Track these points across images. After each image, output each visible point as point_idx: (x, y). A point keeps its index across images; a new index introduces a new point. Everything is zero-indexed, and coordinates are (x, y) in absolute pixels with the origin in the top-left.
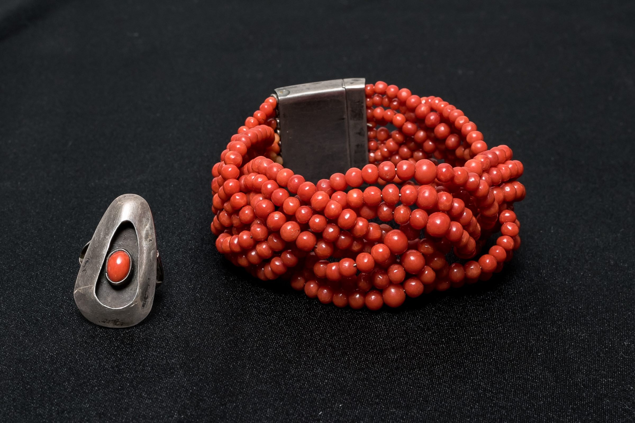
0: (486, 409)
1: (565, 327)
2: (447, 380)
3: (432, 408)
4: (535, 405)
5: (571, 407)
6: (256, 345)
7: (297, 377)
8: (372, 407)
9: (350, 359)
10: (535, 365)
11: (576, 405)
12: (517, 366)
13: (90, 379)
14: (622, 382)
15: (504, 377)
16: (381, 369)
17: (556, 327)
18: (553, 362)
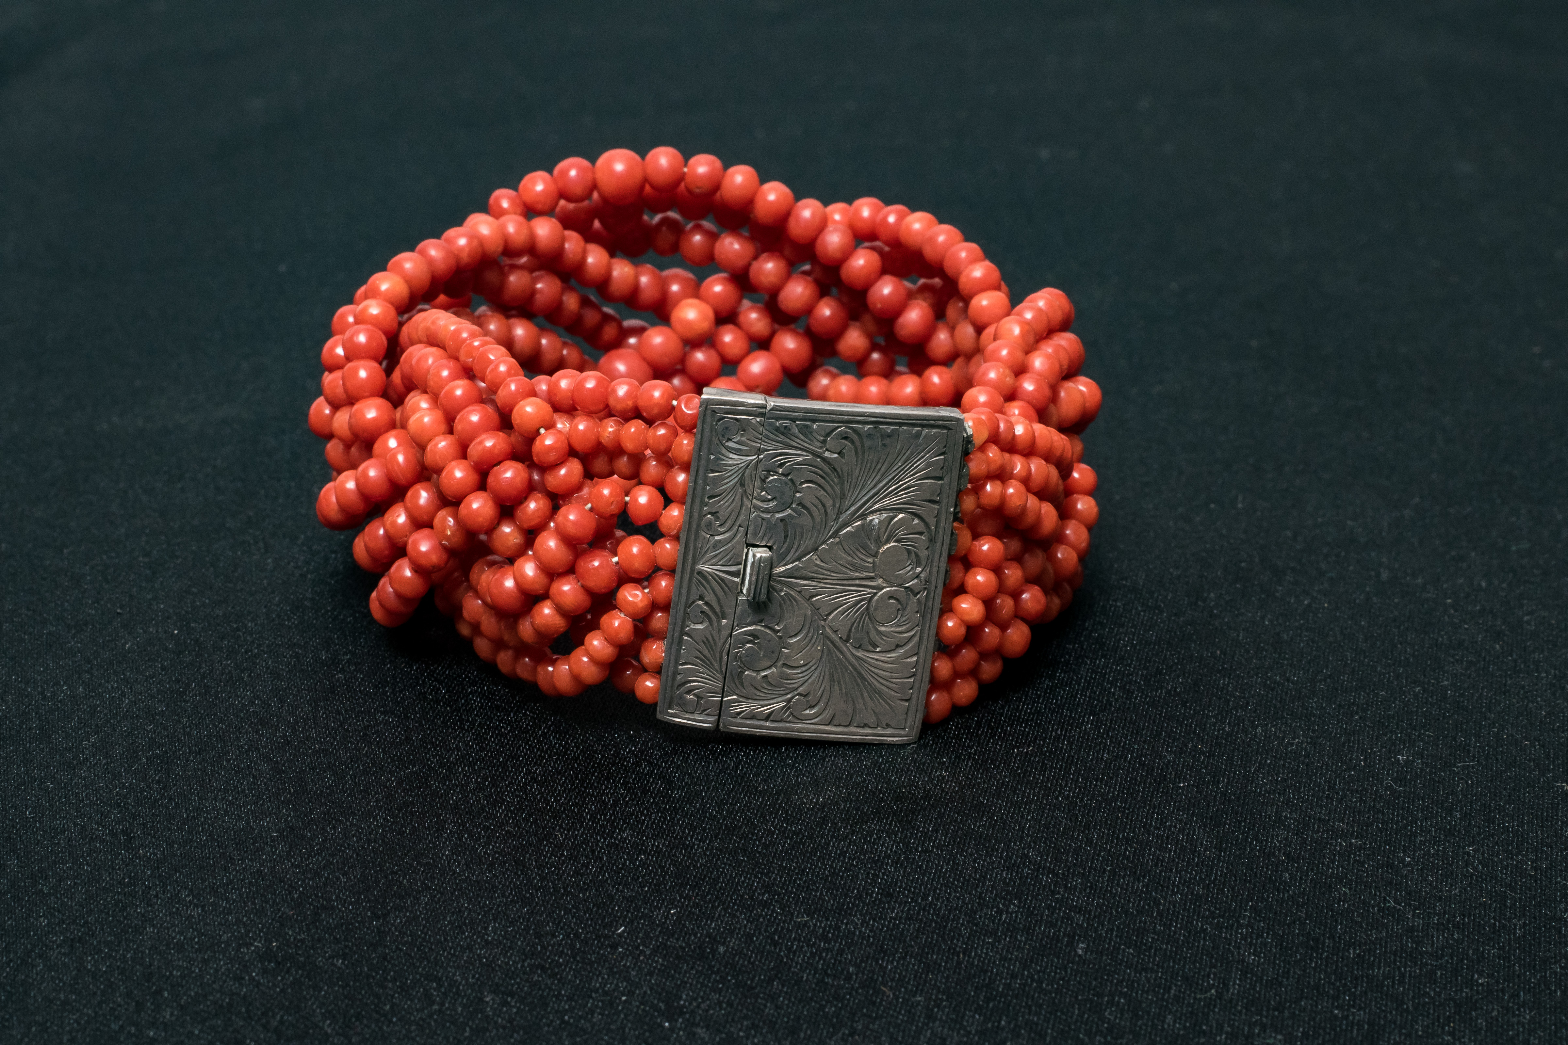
0: (1037, 915)
1: (1253, 722)
3: (902, 911)
4: (1160, 903)
5: (1251, 907)
6: (477, 780)
7: (571, 848)
8: (752, 912)
9: (705, 806)
10: (1168, 810)
11: (1263, 900)
12: (1123, 812)
13: (55, 862)
14: (1385, 847)
15: (1087, 839)
16: (782, 826)
17: (1229, 723)
18: (1215, 802)
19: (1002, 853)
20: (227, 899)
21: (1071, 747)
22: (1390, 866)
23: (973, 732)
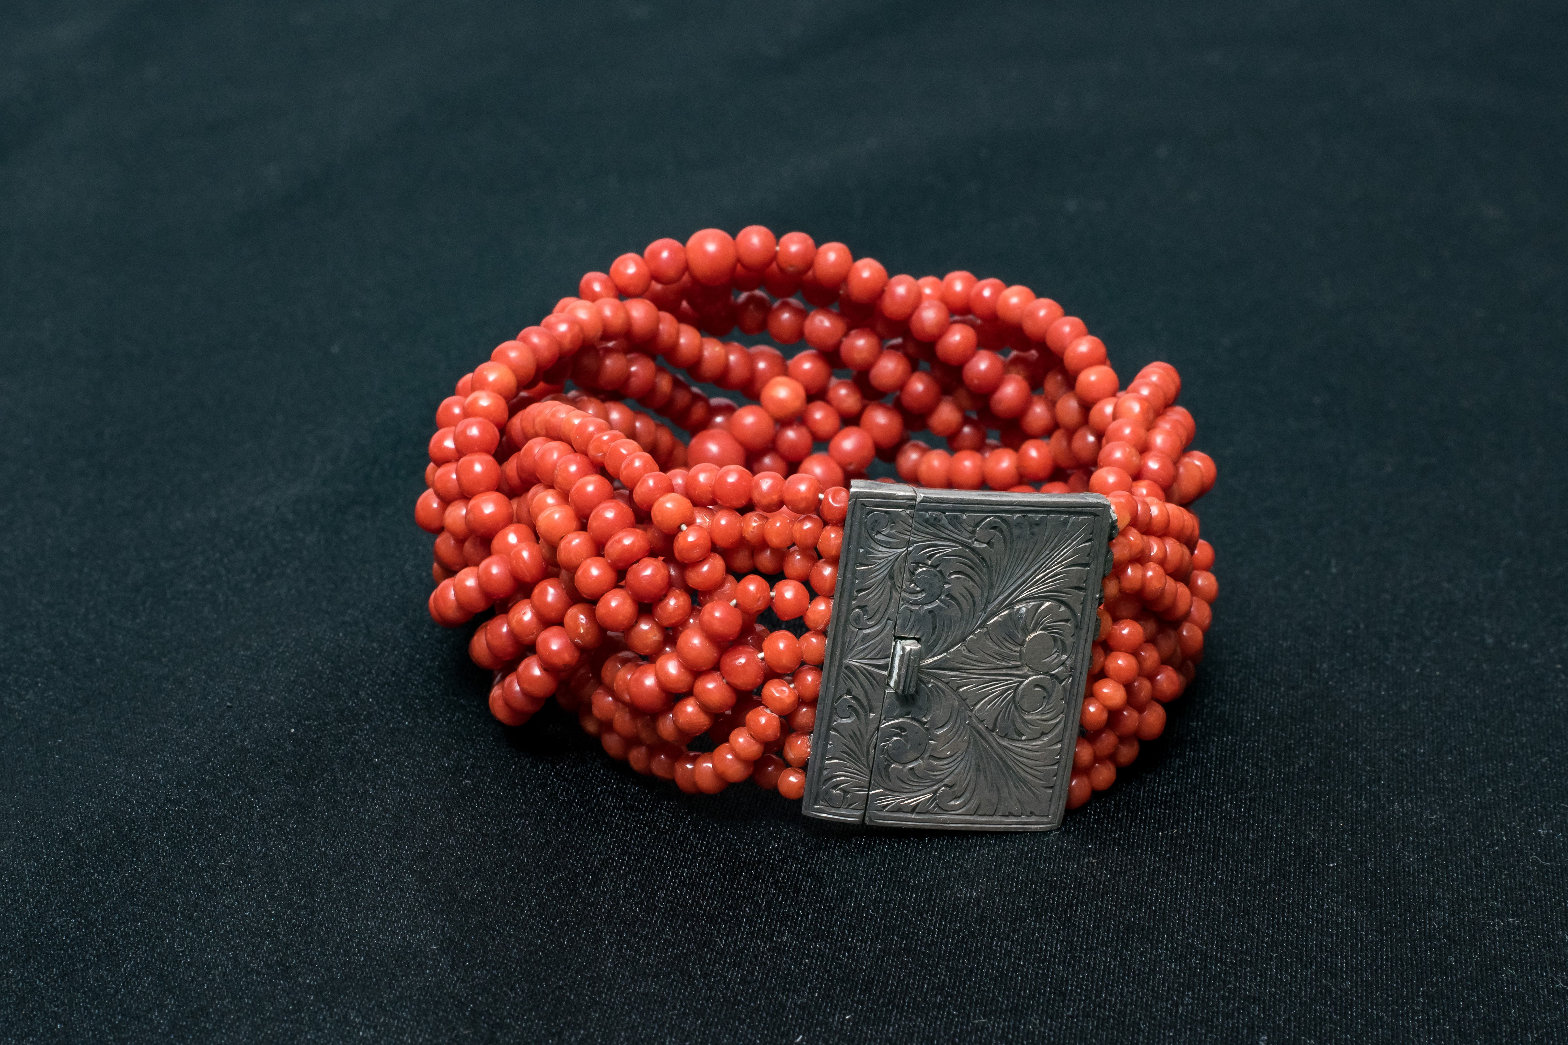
0: (1212, 1006)
1: (1388, 798)
2: (1108, 937)
3: (1078, 1009)
4: (1331, 991)
5: (1423, 992)
6: (625, 885)
7: (732, 955)
8: (927, 1014)
9: (860, 905)
10: (1322, 891)
11: (1433, 985)
12: (1279, 895)
14: (1543, 925)
15: (1248, 924)
16: (941, 924)
17: (1365, 799)
19: (1167, 945)
20: (398, 1018)
21: (1215, 827)
22: (1550, 944)
23: (1113, 816)
